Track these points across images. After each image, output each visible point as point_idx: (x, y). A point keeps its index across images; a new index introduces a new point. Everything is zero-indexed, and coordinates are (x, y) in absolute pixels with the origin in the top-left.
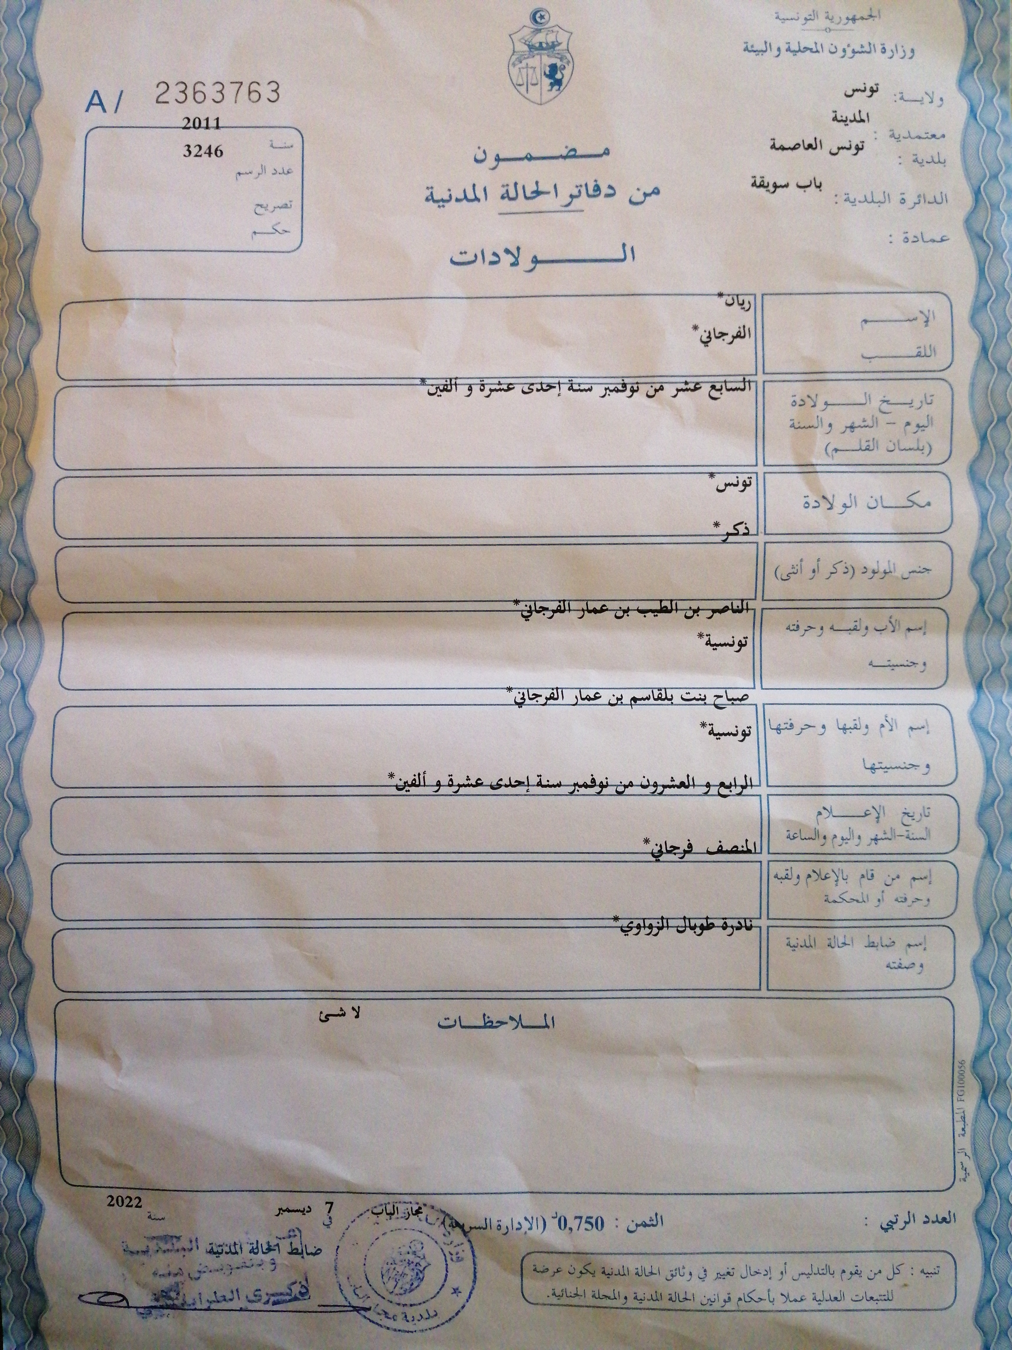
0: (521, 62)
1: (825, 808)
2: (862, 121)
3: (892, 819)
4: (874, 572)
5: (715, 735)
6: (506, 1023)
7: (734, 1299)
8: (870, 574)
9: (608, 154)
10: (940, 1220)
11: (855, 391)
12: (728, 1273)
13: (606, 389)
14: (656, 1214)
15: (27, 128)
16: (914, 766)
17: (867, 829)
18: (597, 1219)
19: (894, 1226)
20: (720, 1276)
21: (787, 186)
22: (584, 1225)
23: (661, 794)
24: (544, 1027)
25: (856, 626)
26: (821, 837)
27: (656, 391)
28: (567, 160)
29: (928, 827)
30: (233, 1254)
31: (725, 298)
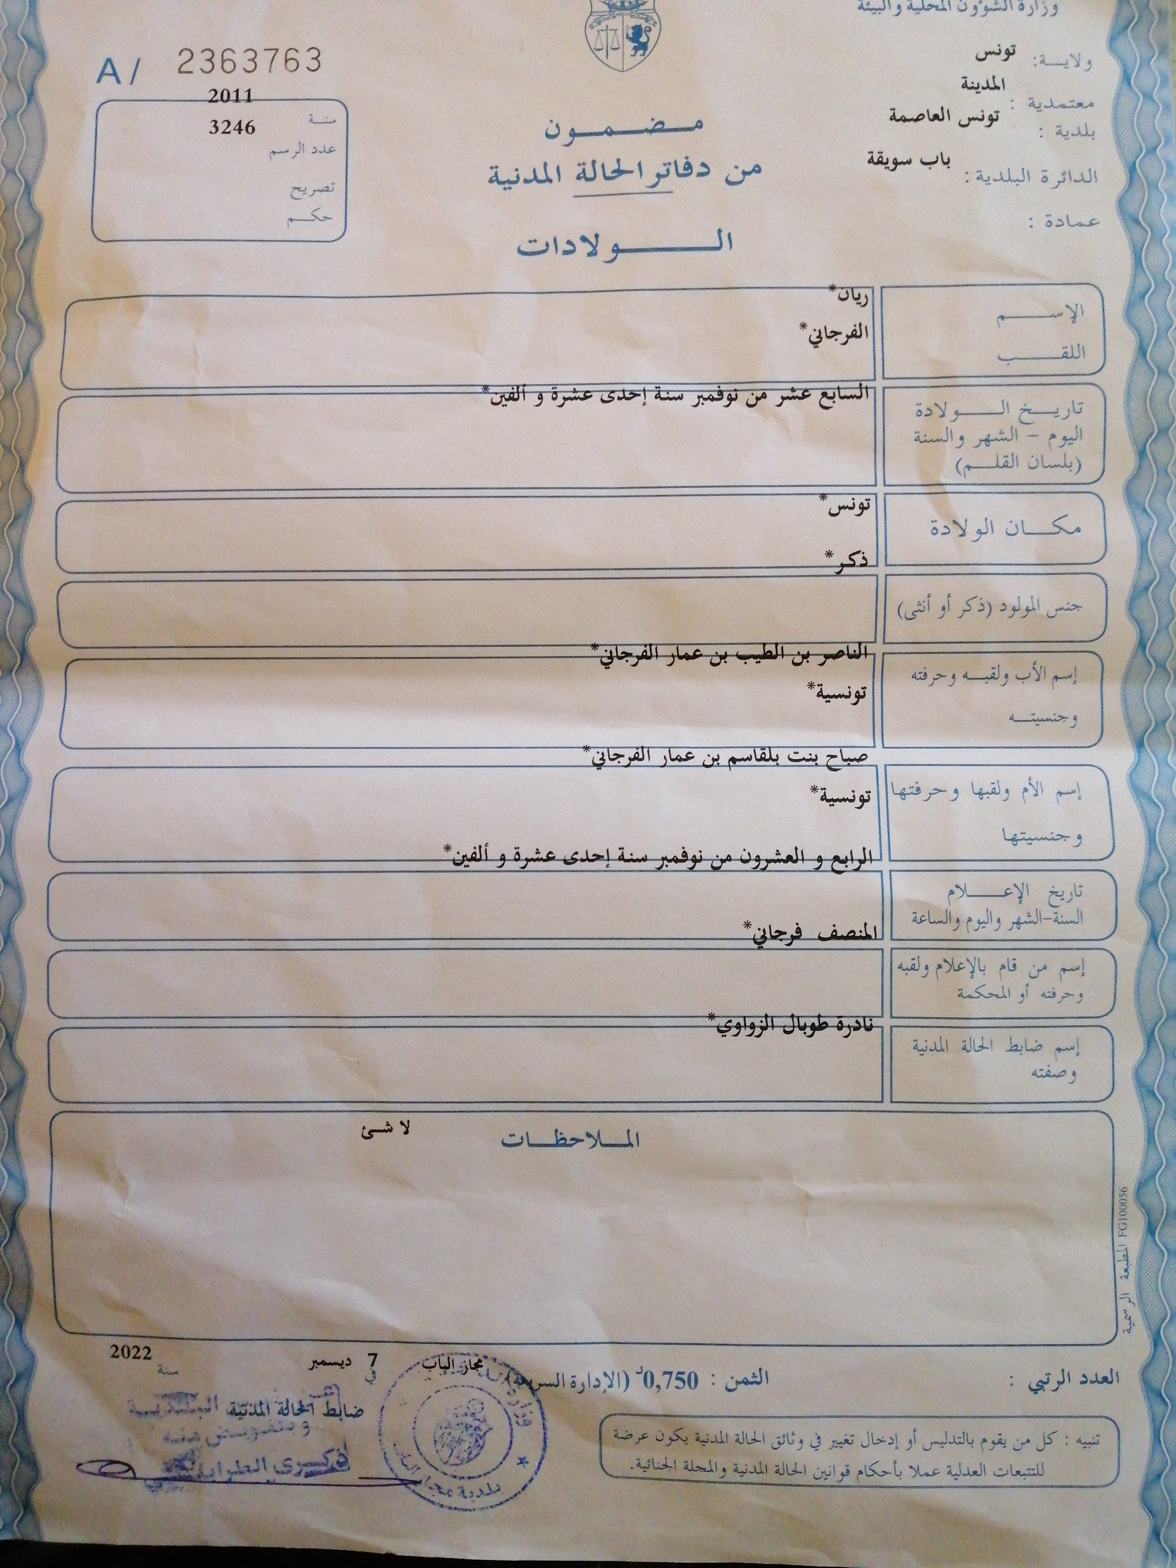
0: (600, 23)
1: (957, 886)
2: (998, 88)
3: (1038, 898)
4: (1014, 609)
5: (828, 801)
6: (582, 1141)
7: (854, 1471)
8: (1009, 612)
9: (701, 127)
10: (1100, 1380)
11: (991, 399)
12: (847, 1441)
13: (699, 397)
14: (760, 1370)
15: (29, 101)
16: (1063, 837)
17: (1007, 910)
18: (690, 1374)
19: (1046, 1386)
20: (837, 1444)
21: (909, 162)
22: (675, 1382)
23: (764, 869)
24: (625, 1146)
25: (994, 673)
26: (954, 920)
27: (758, 399)
28: (654, 134)
29: (1080, 909)
30: (258, 1415)
31: (837, 291)
